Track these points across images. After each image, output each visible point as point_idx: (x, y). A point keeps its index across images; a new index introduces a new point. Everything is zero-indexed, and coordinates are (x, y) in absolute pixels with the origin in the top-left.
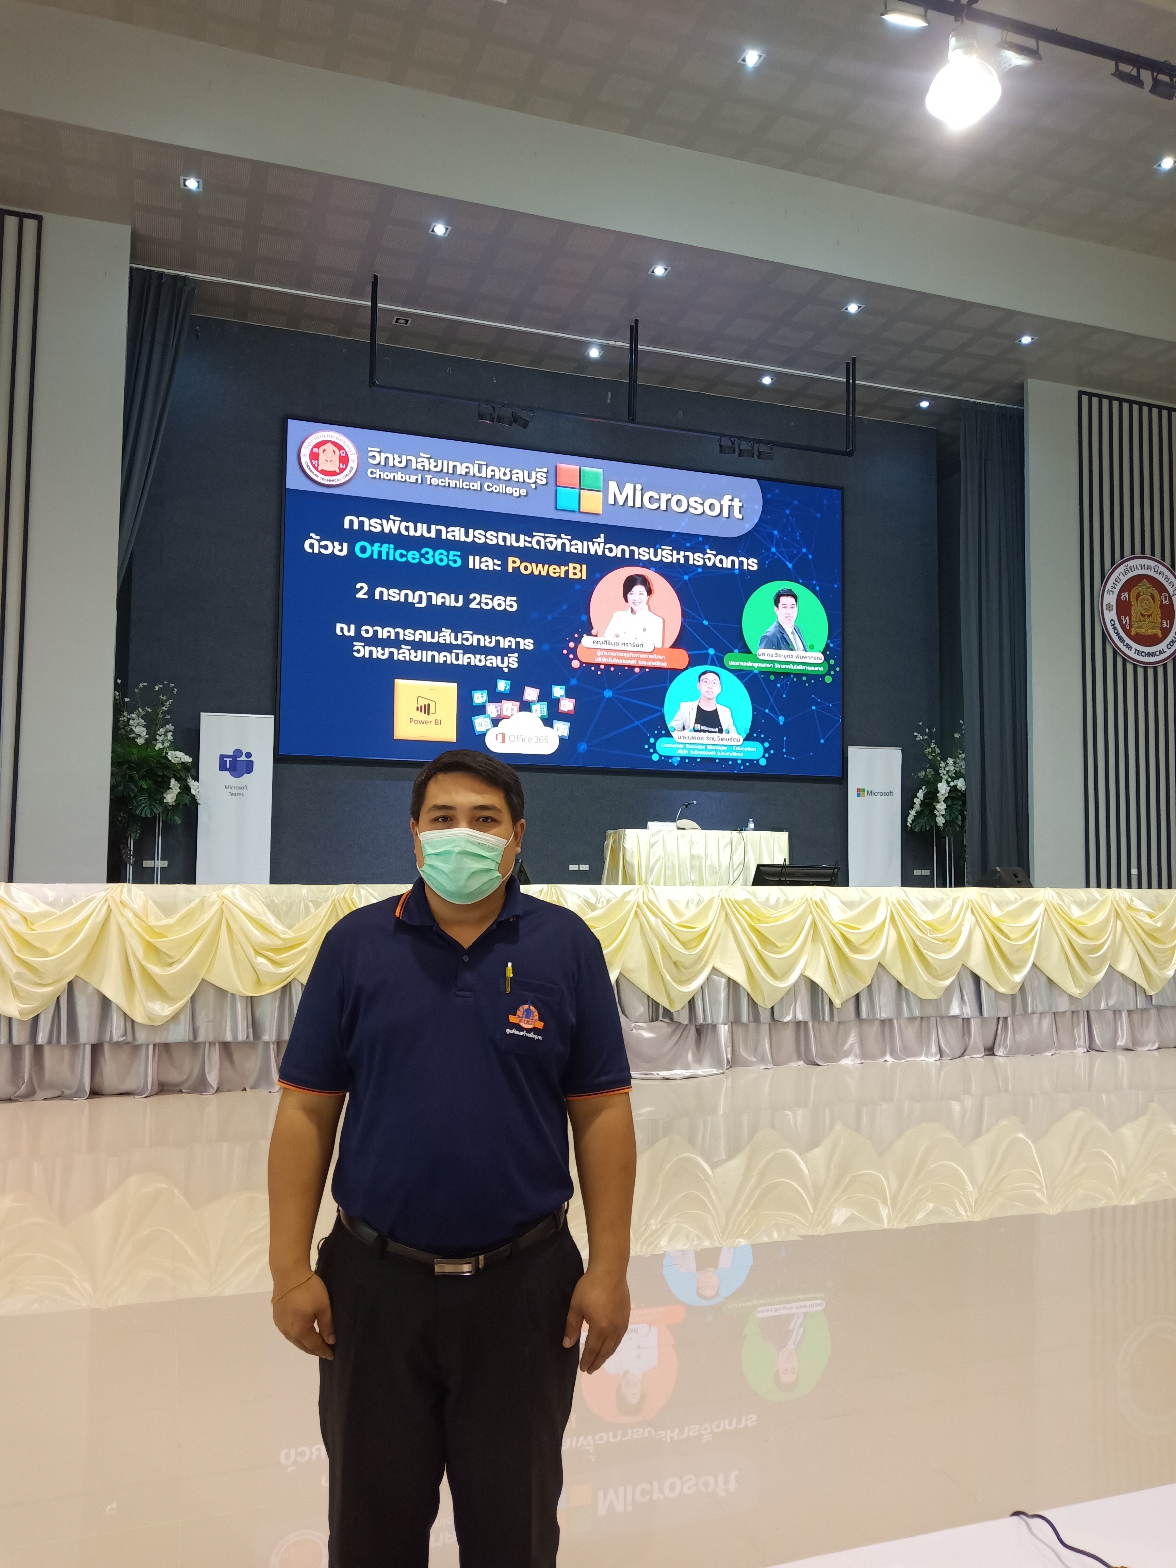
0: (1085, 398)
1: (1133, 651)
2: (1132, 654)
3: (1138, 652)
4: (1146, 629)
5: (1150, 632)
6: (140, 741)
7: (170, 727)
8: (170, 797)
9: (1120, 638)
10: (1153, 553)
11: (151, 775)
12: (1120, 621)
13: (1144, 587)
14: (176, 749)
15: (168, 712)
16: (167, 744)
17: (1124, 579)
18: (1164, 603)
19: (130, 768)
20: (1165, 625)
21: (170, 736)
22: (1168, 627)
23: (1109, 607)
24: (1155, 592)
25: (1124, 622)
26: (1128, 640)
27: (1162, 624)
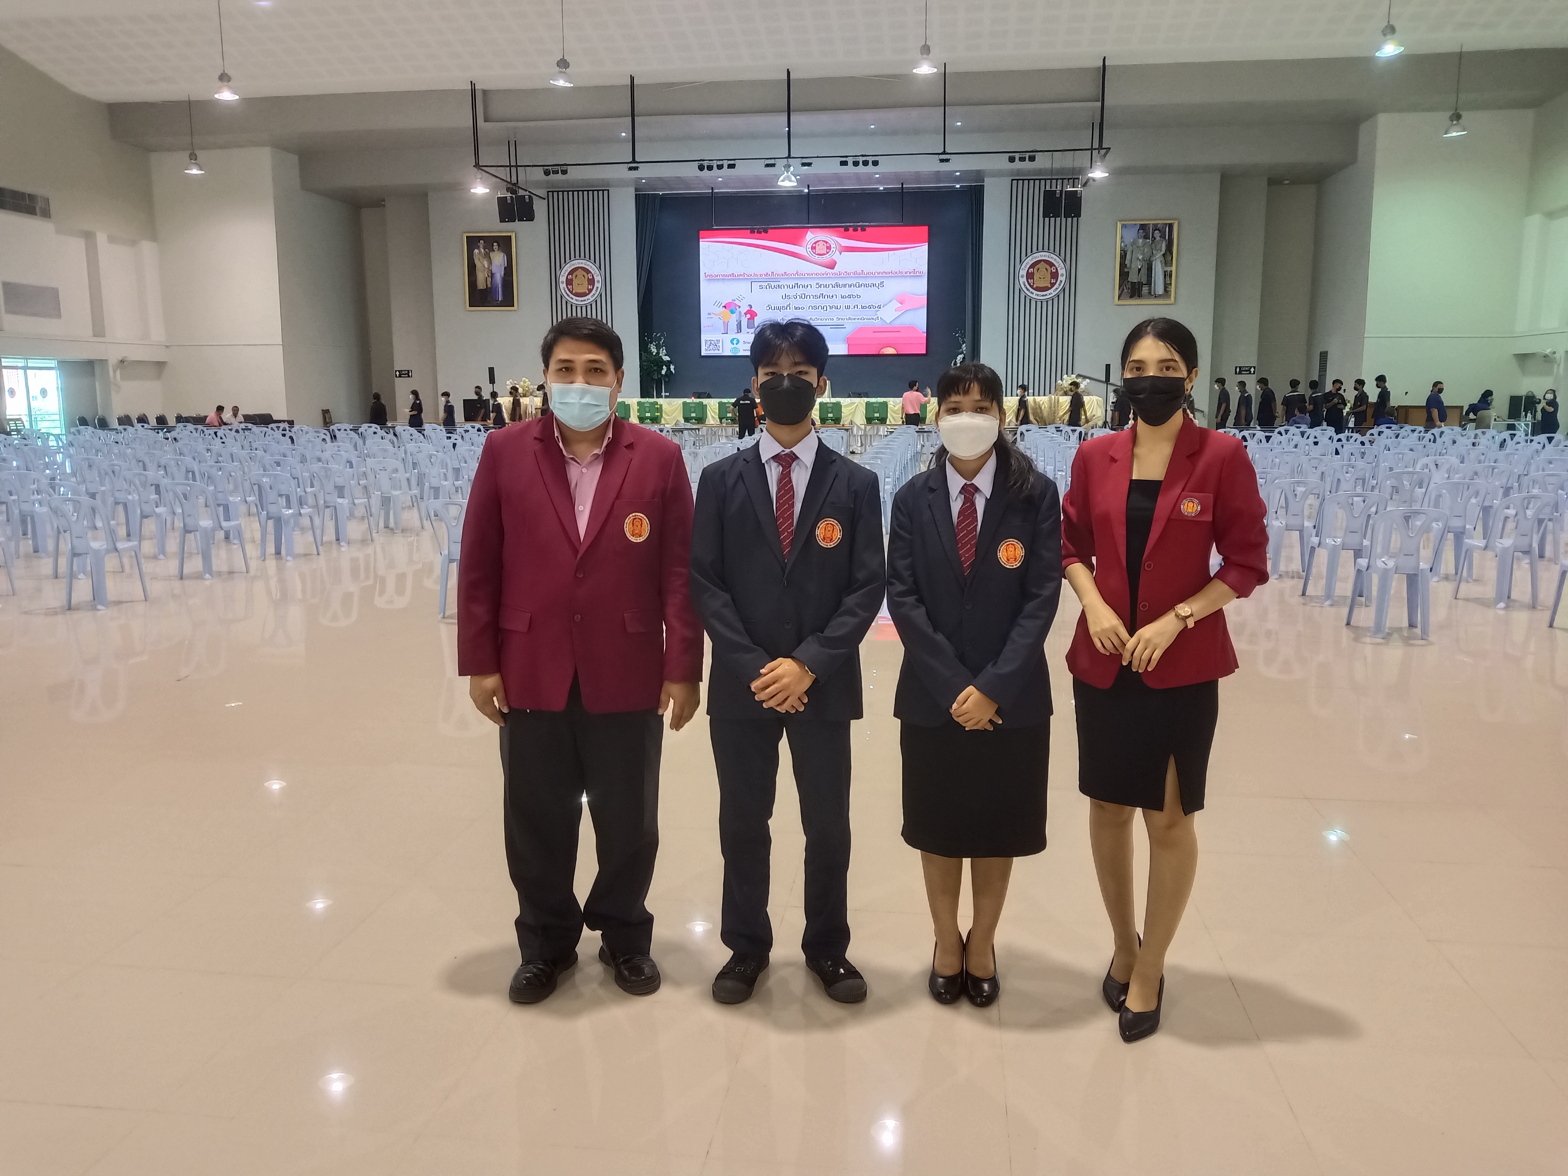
0: (1015, 182)
1: (1035, 295)
2: (1034, 296)
3: (1037, 295)
4: (1042, 284)
5: (1046, 285)
6: (654, 354)
7: (664, 348)
8: (663, 372)
9: (1028, 289)
10: (1048, 249)
11: (657, 365)
12: (1028, 282)
13: (1042, 266)
14: (665, 355)
15: (663, 343)
16: (664, 354)
17: (1031, 263)
18: (1053, 271)
19: (651, 363)
20: (1052, 281)
21: (664, 351)
22: (1055, 282)
23: (1022, 276)
24: (1048, 267)
25: (1030, 282)
26: (1031, 290)
27: (1051, 281)
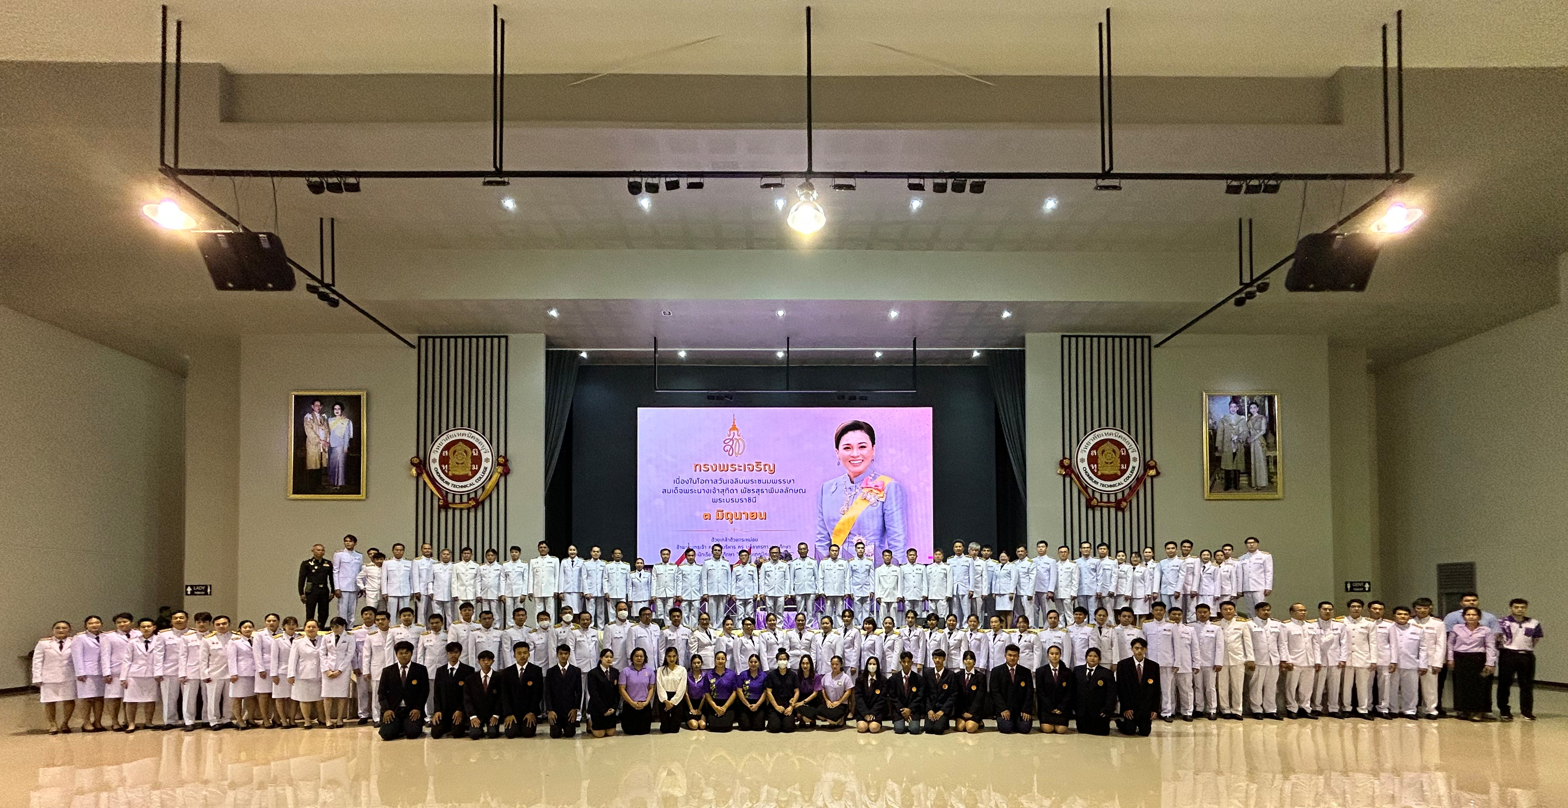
1: (1100, 485)
2: (1098, 486)
3: (1104, 486)
4: (1109, 471)
5: (1114, 472)
9: (1090, 478)
10: (1114, 426)
12: (1090, 468)
13: (1108, 447)
17: (1093, 443)
18: (1122, 454)
22: (1125, 468)
23: (1082, 460)
24: (1116, 448)
25: (1093, 469)
26: (1095, 479)
27: (1120, 467)
